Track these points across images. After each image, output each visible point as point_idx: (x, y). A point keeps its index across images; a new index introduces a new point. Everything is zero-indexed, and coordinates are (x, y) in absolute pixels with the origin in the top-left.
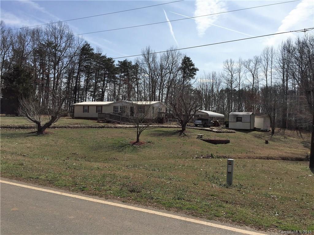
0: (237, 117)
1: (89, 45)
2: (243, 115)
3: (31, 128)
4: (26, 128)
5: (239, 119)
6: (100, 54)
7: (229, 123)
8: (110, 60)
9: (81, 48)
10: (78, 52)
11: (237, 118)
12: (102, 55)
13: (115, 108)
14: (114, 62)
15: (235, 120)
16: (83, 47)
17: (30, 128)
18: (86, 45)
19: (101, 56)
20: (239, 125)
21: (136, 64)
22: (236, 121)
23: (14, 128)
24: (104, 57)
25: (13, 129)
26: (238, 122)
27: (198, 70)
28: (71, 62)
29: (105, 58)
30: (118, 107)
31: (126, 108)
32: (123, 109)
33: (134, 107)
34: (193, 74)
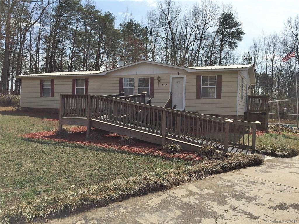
13: (125, 83)
30: (132, 80)
31: (159, 81)
32: (147, 85)
33: (183, 78)
34: (237, 39)
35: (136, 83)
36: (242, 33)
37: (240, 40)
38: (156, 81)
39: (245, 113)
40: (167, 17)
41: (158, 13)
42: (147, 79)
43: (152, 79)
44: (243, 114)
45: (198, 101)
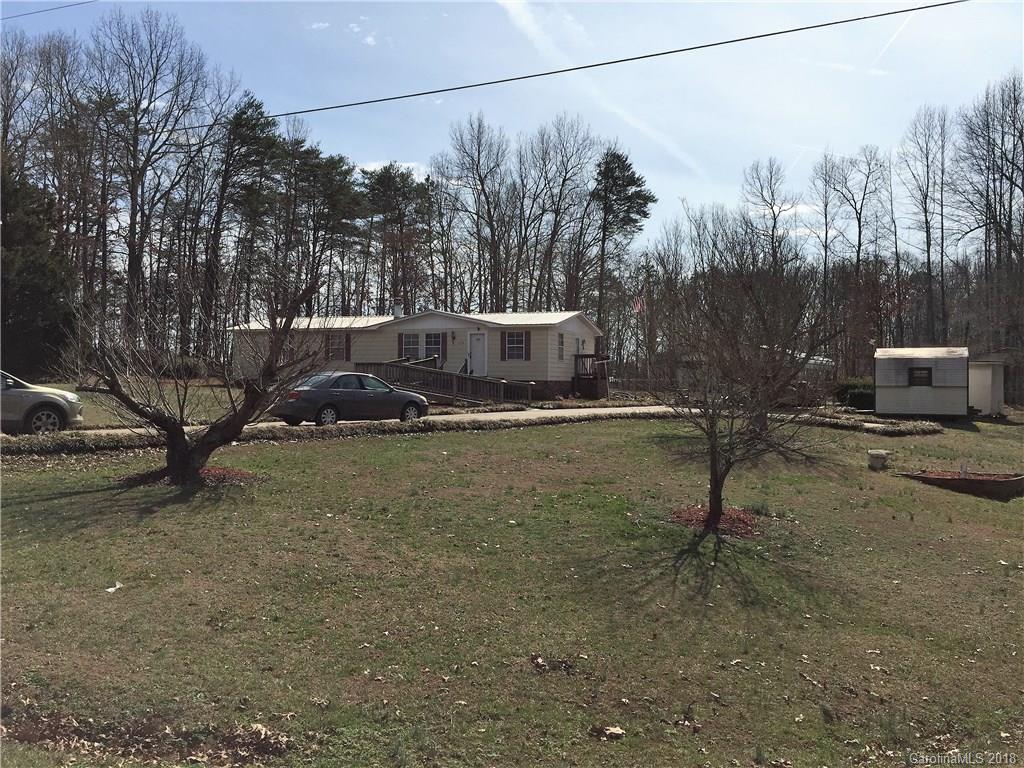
0: (911, 366)
1: (259, 106)
2: (937, 361)
3: (116, 448)
4: (92, 451)
5: (917, 373)
6: (299, 143)
7: (877, 390)
8: (335, 163)
9: (231, 116)
10: (220, 133)
11: (911, 371)
12: (306, 146)
13: (406, 342)
14: (350, 171)
15: (903, 379)
16: (238, 117)
17: (111, 449)
18: (250, 105)
19: (303, 149)
20: (919, 398)
21: (427, 180)
22: (906, 384)
23: (31, 452)
24: (313, 153)
25: (26, 459)
26: (916, 388)
27: (654, 200)
28: (192, 169)
29: (317, 157)
30: (416, 336)
31: (454, 338)
32: (437, 343)
33: (483, 335)
34: (638, 213)
35: (422, 340)
36: (649, 199)
37: (645, 215)
38: (449, 339)
39: (573, 378)
40: (475, 166)
41: (454, 155)
42: (437, 336)
43: (445, 335)
44: (570, 379)
45: (504, 364)
